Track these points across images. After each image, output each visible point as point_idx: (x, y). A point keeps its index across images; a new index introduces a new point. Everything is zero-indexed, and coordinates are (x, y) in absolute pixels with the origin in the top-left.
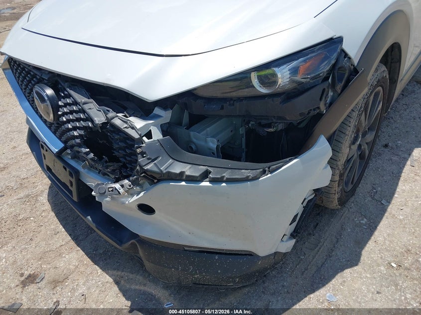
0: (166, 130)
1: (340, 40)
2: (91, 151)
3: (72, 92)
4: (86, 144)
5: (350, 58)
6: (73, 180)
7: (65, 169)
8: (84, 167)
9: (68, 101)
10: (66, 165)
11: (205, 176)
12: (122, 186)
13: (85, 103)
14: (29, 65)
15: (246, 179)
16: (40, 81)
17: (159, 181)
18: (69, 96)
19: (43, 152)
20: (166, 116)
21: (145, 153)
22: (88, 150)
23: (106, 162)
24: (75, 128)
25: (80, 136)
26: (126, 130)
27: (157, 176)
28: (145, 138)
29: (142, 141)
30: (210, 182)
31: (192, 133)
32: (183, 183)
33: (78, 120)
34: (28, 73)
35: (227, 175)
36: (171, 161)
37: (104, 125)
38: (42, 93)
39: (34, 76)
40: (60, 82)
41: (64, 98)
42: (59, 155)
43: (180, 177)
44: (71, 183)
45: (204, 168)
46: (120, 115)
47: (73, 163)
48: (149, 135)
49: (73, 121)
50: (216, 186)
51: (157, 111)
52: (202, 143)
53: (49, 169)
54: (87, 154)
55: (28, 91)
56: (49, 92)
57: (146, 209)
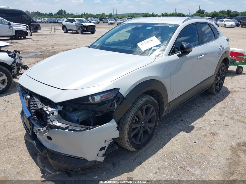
0: (59, 112)
1: (119, 89)
2: (36, 117)
3: (35, 98)
4: (35, 114)
5: (122, 95)
6: (31, 128)
7: (29, 123)
8: (35, 123)
9: (33, 100)
10: (30, 122)
11: (66, 128)
12: (43, 129)
13: (37, 102)
14: (25, 88)
15: (80, 131)
16: (27, 93)
17: (53, 128)
18: (34, 99)
19: (24, 117)
20: (61, 108)
21: (50, 119)
22: (35, 116)
23: (41, 121)
24: (33, 109)
25: (34, 112)
26: (46, 111)
27: (52, 126)
28: (51, 114)
29: (50, 115)
30: (68, 130)
31: (71, 114)
32: (60, 130)
33: (35, 107)
34: (24, 90)
35: (74, 128)
36: (58, 122)
37: (41, 109)
38: (26, 97)
39: (26, 91)
40: (32, 94)
41: (32, 99)
42: (29, 119)
43: (59, 127)
44: (30, 128)
45: (67, 126)
46: (46, 106)
47: (33, 122)
48: (53, 114)
49: (33, 107)
50: (70, 132)
51: (58, 106)
52: (73, 118)
53: (25, 124)
54: (35, 118)
55: (23, 93)
56: (29, 97)
57: (49, 138)
